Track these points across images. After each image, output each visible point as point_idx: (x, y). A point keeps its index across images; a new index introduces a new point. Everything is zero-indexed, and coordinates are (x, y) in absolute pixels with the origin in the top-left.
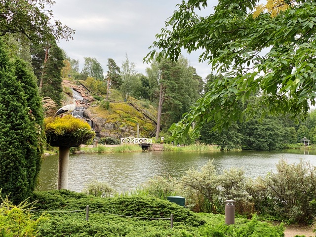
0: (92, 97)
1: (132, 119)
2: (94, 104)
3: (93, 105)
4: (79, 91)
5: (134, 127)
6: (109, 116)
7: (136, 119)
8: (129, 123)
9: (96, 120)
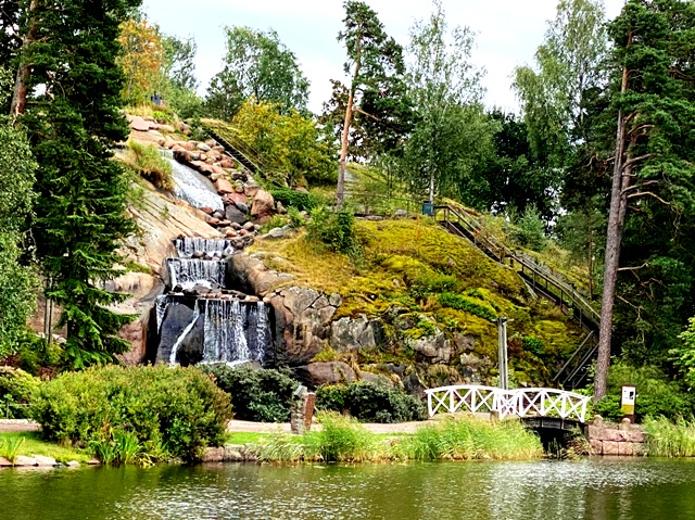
0: (265, 196)
1: (464, 297)
2: (277, 225)
3: (272, 232)
4: (205, 167)
5: (476, 336)
6: (353, 282)
7: (487, 298)
8: (455, 317)
9: (289, 302)
